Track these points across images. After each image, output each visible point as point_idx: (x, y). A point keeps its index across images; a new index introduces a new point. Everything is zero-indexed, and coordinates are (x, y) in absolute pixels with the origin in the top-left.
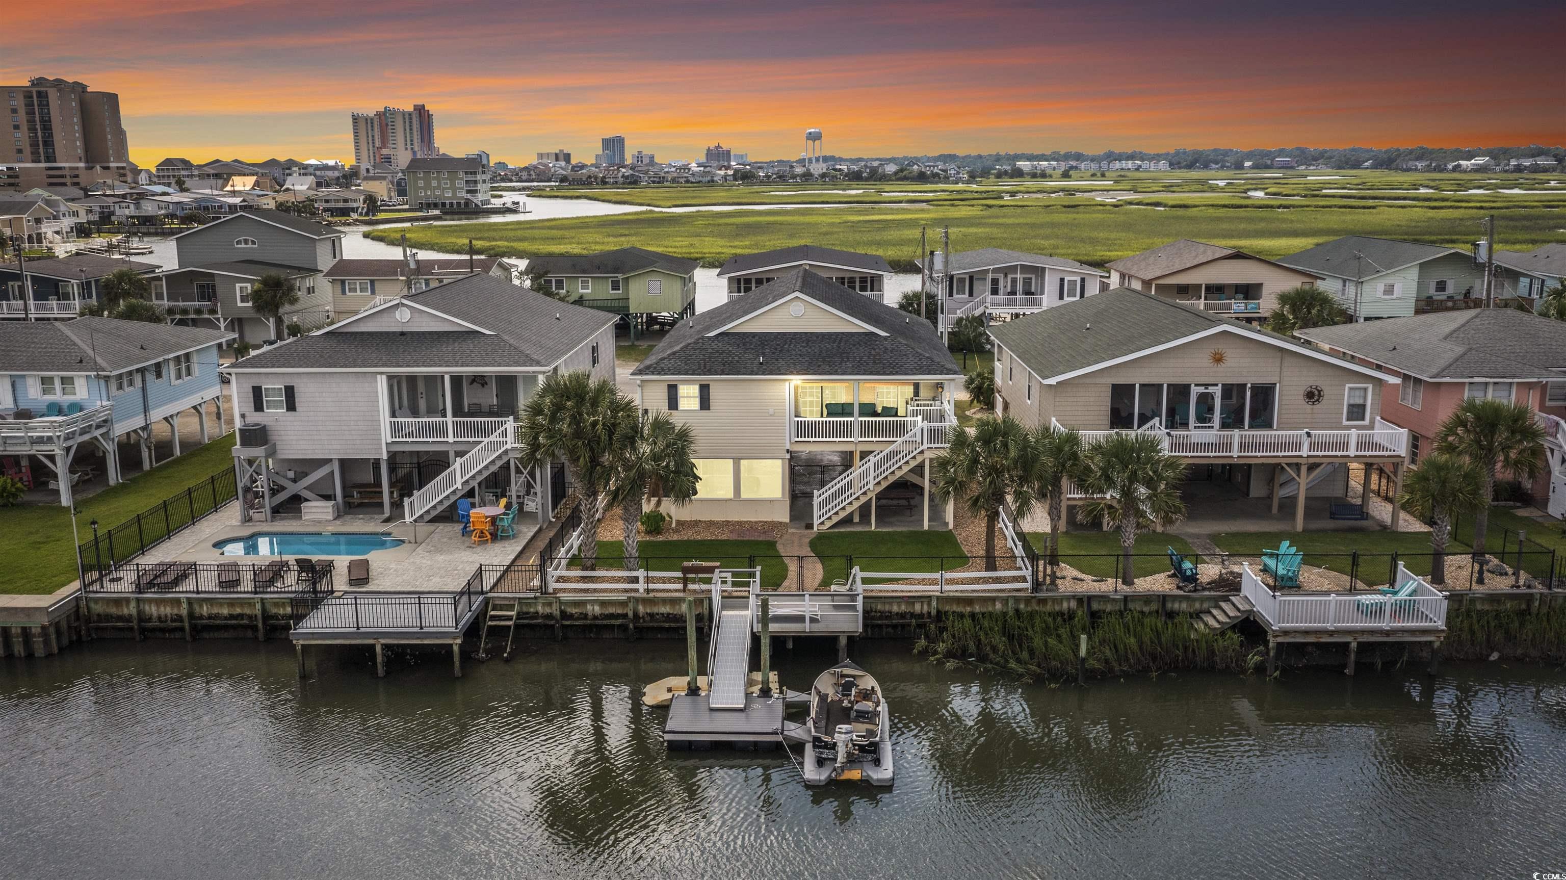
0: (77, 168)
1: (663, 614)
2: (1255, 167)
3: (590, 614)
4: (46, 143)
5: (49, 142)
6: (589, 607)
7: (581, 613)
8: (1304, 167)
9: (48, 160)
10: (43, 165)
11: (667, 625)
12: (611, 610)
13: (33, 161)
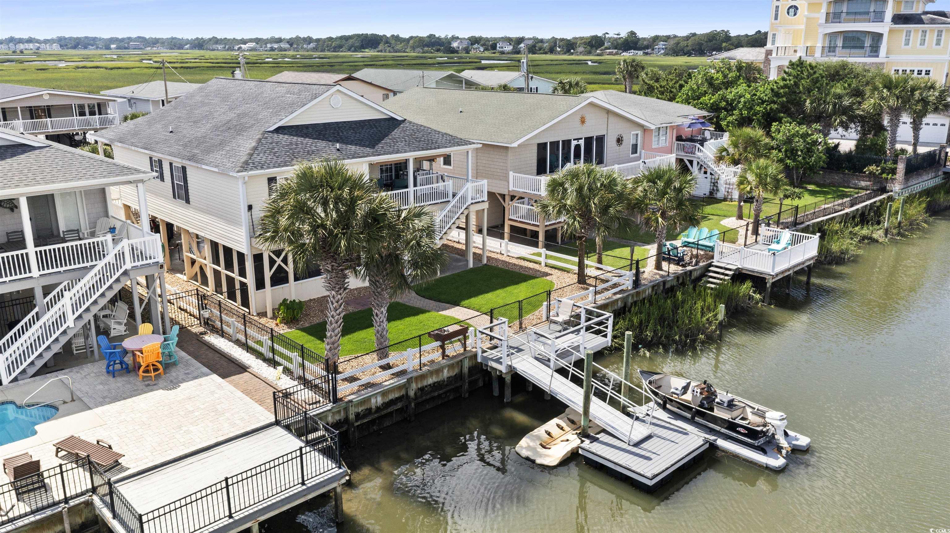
1: (430, 385)
2: (118, 48)
3: (373, 407)
6: (373, 401)
7: (367, 409)
8: (149, 48)
11: (436, 394)
12: (392, 396)
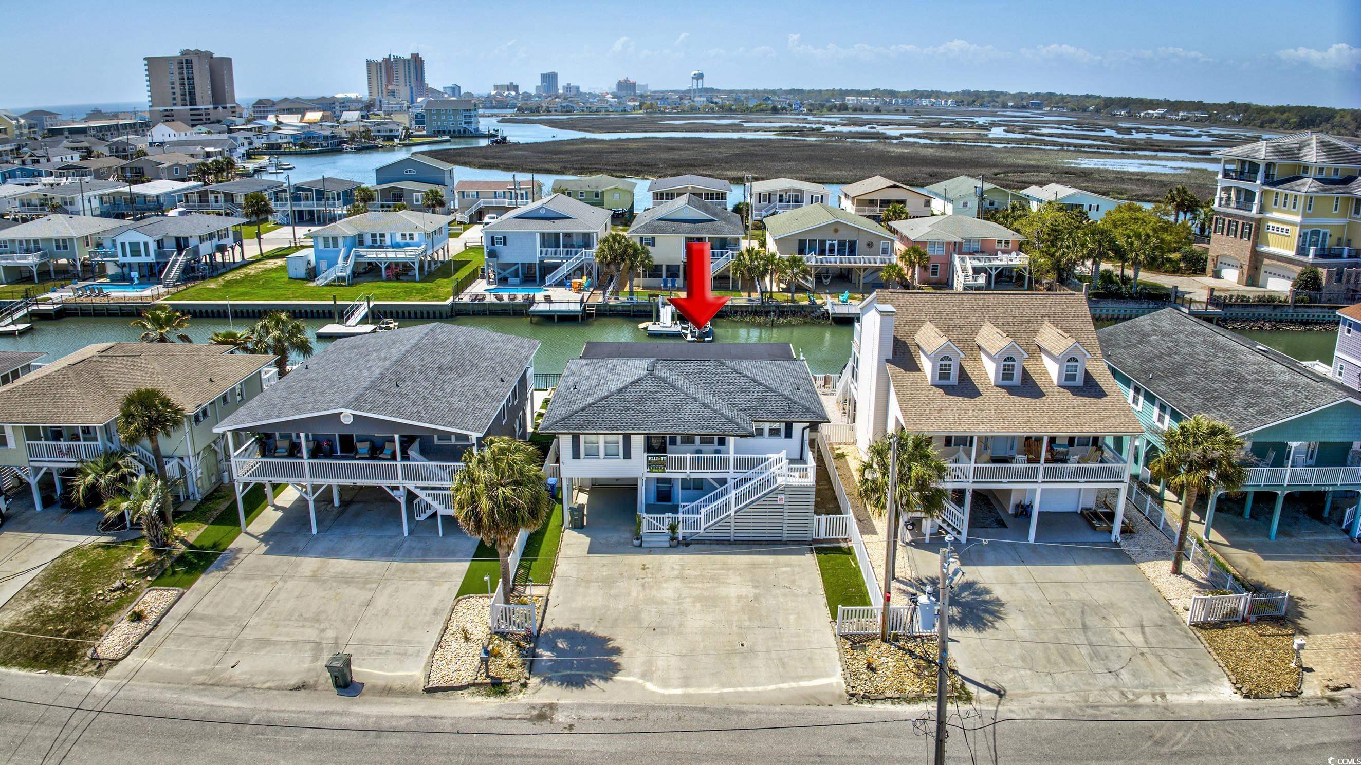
0: (208, 109)
4: (190, 93)
5: (192, 93)
9: (191, 104)
10: (189, 107)
13: (183, 105)
